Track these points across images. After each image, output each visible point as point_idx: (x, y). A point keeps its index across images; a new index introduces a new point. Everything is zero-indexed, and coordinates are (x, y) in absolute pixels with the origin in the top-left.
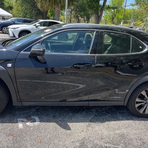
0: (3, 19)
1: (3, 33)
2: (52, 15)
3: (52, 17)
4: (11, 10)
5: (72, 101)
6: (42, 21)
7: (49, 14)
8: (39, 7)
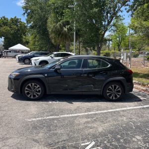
0: (22, 52)
1: (25, 64)
2: (63, 47)
3: (64, 48)
4: (27, 44)
5: (76, 92)
6: (56, 53)
7: (61, 46)
8: (53, 42)
